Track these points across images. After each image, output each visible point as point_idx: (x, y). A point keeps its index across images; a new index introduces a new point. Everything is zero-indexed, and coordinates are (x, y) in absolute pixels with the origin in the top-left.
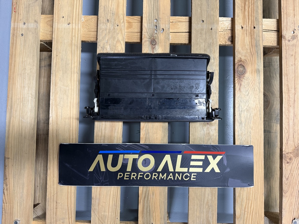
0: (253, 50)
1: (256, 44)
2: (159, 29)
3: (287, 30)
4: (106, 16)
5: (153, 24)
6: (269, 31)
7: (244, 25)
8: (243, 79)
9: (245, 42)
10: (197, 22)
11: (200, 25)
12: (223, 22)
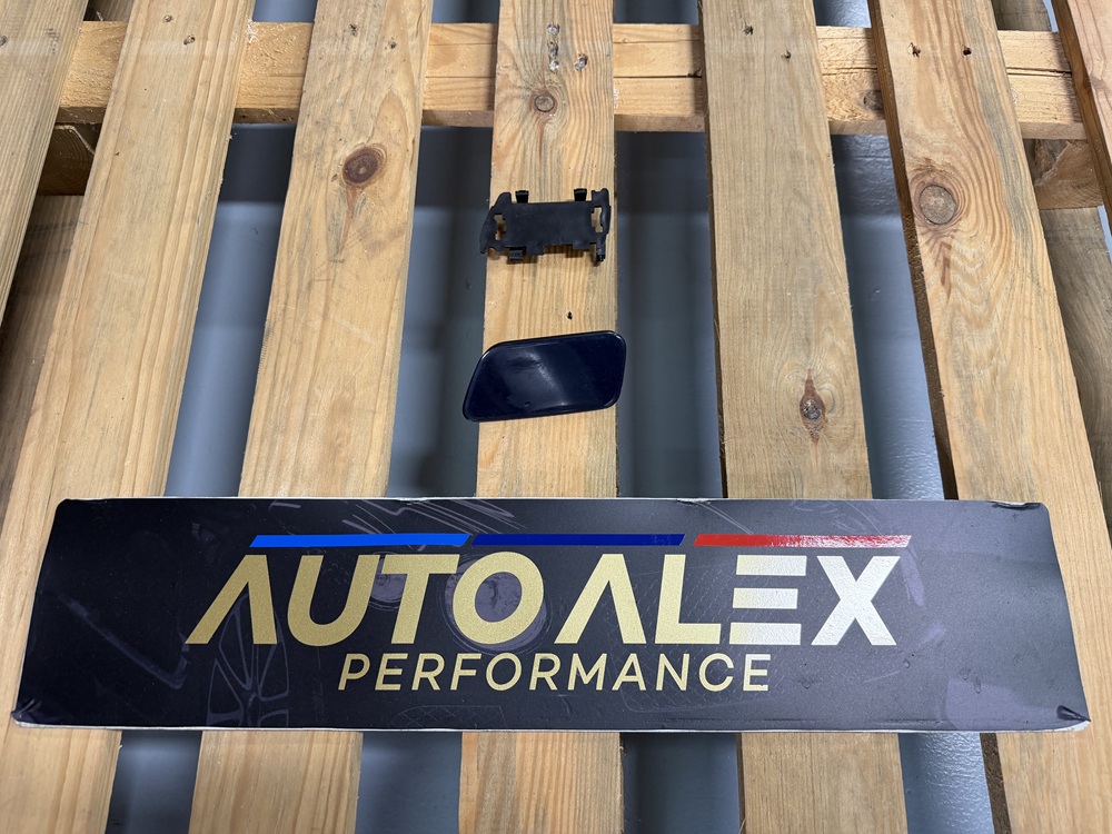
0: (976, 130)
1: (986, 108)
2: (568, 54)
4: (345, 14)
5: (540, 39)
6: (1027, 71)
7: (922, 41)
8: (954, 241)
9: (939, 100)
10: (724, 33)
11: (739, 42)
12: (835, 41)
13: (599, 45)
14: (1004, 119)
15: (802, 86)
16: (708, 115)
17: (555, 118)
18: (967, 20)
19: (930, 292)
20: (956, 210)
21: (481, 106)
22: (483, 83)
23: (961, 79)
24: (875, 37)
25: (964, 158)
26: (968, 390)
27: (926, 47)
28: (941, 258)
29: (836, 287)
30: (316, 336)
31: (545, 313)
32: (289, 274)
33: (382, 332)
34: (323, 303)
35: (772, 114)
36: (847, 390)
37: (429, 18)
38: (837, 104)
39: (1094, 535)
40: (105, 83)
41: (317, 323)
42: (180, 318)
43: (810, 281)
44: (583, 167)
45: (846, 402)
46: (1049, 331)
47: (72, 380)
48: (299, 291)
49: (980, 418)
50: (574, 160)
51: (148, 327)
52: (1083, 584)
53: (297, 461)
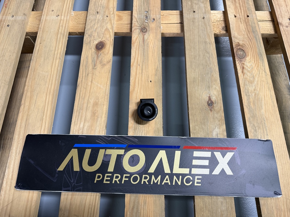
0: (250, 35)
1: (253, 30)
2: (150, 18)
3: (282, 17)
4: (96, 9)
5: (143, 15)
6: (263, 21)
7: (237, 14)
8: (245, 63)
9: (241, 28)
10: (188, 12)
11: (192, 15)
12: (215, 14)
13: (157, 16)
14: (257, 33)
15: (207, 25)
16: (184, 33)
17: (147, 34)
18: (248, 9)
19: (239, 75)
20: (245, 55)
21: (129, 31)
22: (129, 25)
23: (247, 23)
24: (225, 13)
25: (247, 42)
26: (248, 99)
27: (238, 15)
28: (242, 67)
29: (216, 74)
30: (90, 87)
31: (145, 81)
32: (83, 72)
33: (105, 85)
34: (91, 79)
35: (200, 32)
36: (219, 99)
37: (116, 10)
38: (216, 29)
39: (280, 134)
40: (38, 26)
41: (90, 84)
42: (56, 83)
43: (210, 72)
44: (154, 46)
45: (219, 102)
46: (269, 84)
47: (31, 97)
48: (85, 76)
49: (252, 105)
50: (151, 44)
51: (49, 85)
52: (278, 146)
53: (85, 116)
